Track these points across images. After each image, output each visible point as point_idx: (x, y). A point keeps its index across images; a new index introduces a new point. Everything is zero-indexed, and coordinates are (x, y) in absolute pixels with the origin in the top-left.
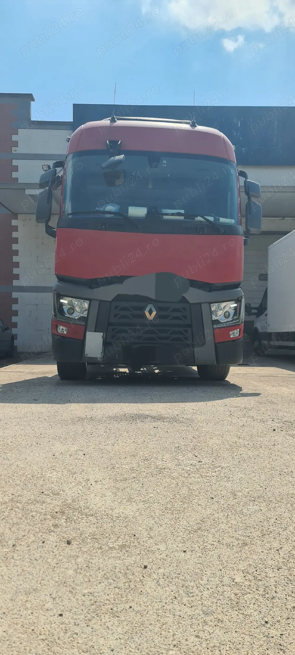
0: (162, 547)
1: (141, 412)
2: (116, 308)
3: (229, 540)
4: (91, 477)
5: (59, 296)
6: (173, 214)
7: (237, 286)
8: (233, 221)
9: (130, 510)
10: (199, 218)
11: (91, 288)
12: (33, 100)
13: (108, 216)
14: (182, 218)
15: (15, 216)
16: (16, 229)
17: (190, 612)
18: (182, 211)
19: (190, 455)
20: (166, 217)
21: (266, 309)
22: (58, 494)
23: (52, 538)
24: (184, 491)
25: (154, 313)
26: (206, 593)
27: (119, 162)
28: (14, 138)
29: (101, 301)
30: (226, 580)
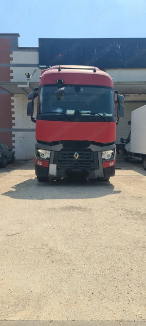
0: (78, 264)
1: (72, 205)
2: (62, 154)
3: (97, 261)
4: (57, 239)
5: (38, 148)
6: (86, 113)
7: (113, 143)
8: (111, 115)
9: (69, 251)
10: (97, 115)
11: (51, 145)
12: (19, 36)
13: (58, 114)
14: (90, 114)
15: (12, 95)
16: (13, 101)
17: (85, 281)
18: (90, 112)
19: (89, 228)
20: (82, 114)
21: (130, 140)
22: (47, 245)
23: (48, 260)
24: (86, 244)
25: (78, 156)
26: (89, 276)
27: (63, 91)
28: (11, 56)
29: (55, 151)
30: (95, 273)
